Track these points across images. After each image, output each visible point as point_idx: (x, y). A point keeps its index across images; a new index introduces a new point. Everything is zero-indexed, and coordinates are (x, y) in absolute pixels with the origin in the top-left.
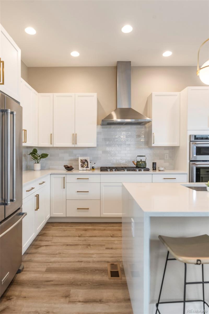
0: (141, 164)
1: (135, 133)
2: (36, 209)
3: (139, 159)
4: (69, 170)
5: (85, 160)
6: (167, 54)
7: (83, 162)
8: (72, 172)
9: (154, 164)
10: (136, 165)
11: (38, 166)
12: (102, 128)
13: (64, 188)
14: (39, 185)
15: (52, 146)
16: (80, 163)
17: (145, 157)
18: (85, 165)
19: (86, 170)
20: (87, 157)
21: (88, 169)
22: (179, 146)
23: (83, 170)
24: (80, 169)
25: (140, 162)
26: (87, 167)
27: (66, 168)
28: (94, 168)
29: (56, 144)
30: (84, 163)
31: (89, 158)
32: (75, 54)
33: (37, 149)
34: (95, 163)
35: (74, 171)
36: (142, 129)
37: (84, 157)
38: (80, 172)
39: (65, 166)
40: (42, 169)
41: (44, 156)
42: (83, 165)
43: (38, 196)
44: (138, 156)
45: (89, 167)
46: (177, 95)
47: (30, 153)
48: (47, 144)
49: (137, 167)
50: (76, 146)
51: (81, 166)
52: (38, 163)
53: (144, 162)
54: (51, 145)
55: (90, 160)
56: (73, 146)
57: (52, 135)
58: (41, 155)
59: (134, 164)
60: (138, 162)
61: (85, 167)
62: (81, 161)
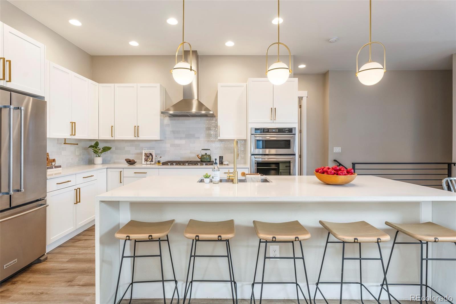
0: (205, 158)
1: (205, 126)
2: (75, 203)
3: (204, 153)
4: (131, 164)
5: (150, 153)
6: (230, 44)
7: (147, 155)
8: (135, 166)
9: (221, 158)
10: (200, 159)
11: (98, 160)
12: (171, 120)
13: (121, 182)
14: (82, 178)
15: (113, 139)
16: (144, 157)
17: (209, 150)
18: (150, 159)
19: (151, 164)
20: (152, 151)
21: (152, 163)
22: (246, 139)
23: (147, 164)
24: (143, 163)
25: (204, 156)
26: (152, 161)
27: (127, 162)
28: (160, 162)
29: (117, 137)
30: (149, 157)
31: (154, 151)
32: (134, 44)
33: (98, 142)
34: (161, 157)
35: (137, 165)
36: (212, 121)
37: (149, 151)
38: (144, 166)
39: (126, 160)
40: (104, 162)
41: (106, 149)
42: (147, 159)
43: (78, 189)
44: (202, 150)
45: (154, 161)
46: (243, 86)
47: (89, 146)
48: (108, 137)
49: (202, 161)
50: (138, 139)
51: (145, 160)
52: (99, 157)
53: (209, 155)
54: (112, 137)
55: (155, 154)
56: (136, 139)
57: (113, 128)
58: (103, 149)
59: (199, 158)
60: (202, 155)
61: (150, 161)
62: (145, 155)
